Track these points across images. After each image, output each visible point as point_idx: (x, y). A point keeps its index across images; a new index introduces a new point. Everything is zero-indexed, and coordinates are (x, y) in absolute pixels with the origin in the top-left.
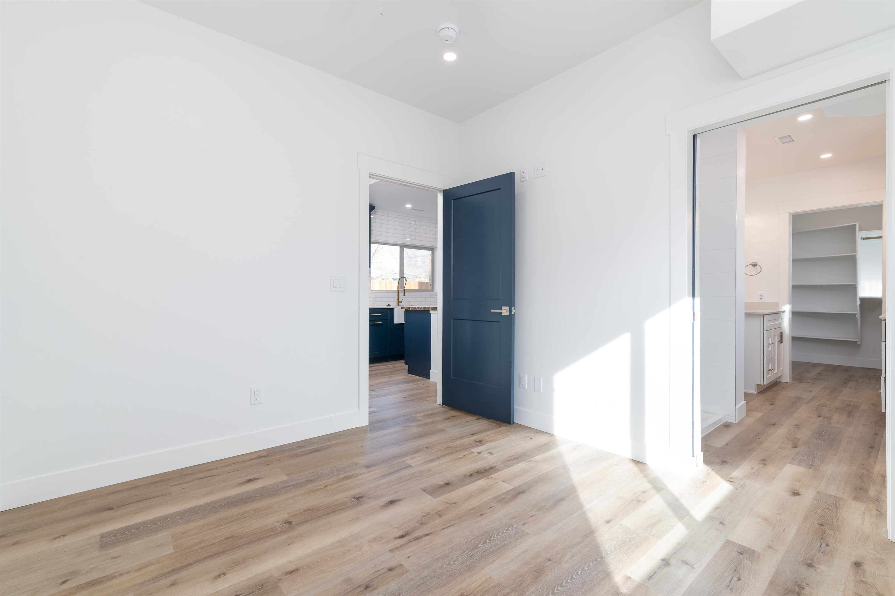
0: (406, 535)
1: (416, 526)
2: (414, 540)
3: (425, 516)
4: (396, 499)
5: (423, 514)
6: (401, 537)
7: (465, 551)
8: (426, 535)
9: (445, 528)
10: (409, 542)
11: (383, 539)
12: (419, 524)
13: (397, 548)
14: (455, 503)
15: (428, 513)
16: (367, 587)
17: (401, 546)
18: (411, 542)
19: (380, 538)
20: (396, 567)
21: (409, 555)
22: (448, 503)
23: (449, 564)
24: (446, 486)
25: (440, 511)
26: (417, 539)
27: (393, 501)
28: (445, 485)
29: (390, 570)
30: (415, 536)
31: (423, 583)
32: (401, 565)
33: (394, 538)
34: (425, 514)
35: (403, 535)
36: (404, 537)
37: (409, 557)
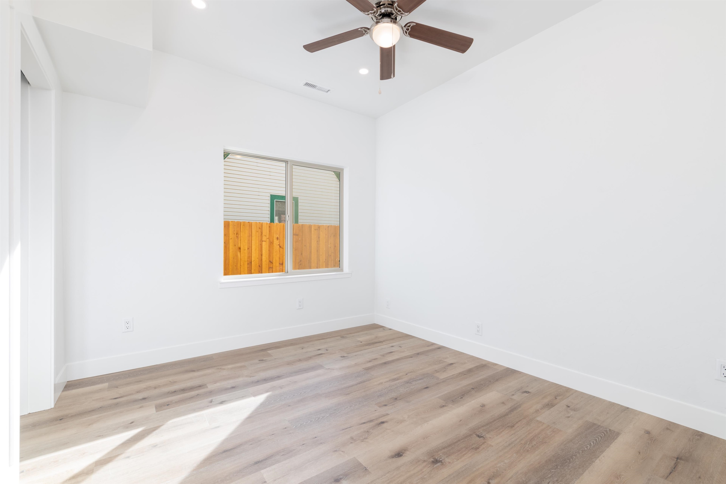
0: (380, 424)
1: (372, 430)
2: (373, 420)
3: (365, 439)
4: (396, 459)
5: (367, 440)
6: (383, 423)
7: (339, 412)
8: (364, 423)
9: (350, 427)
10: (376, 419)
11: (396, 422)
12: (370, 432)
13: (384, 416)
14: (335, 451)
15: (362, 441)
16: (396, 399)
17: (382, 417)
18: (375, 419)
19: (398, 423)
20: (383, 406)
21: (376, 412)
22: (343, 452)
23: (350, 407)
24: (340, 477)
25: (352, 443)
26: (371, 421)
27: (398, 457)
28: (341, 479)
29: (386, 405)
30: (373, 423)
31: (366, 399)
32: (380, 407)
33: (388, 422)
34: (365, 440)
35: (381, 424)
36: (381, 423)
37: (376, 410)
